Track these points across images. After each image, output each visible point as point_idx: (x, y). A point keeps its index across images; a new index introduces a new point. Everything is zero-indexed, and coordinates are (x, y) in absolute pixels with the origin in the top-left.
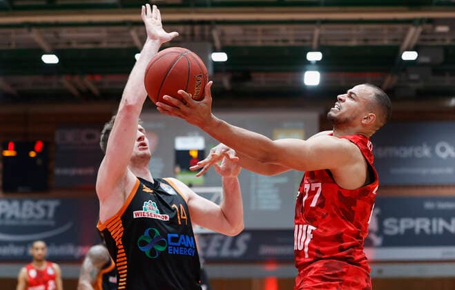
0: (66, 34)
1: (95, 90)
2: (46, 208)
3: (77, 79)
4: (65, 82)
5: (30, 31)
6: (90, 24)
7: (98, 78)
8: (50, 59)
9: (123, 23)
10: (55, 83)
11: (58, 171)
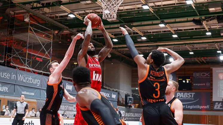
0: (196, 46)
1: (205, 61)
2: (191, 95)
3: (199, 58)
4: (196, 59)
5: (185, 46)
6: (203, 43)
7: (205, 58)
8: (192, 53)
9: (213, 42)
10: (193, 60)
11: (194, 84)
